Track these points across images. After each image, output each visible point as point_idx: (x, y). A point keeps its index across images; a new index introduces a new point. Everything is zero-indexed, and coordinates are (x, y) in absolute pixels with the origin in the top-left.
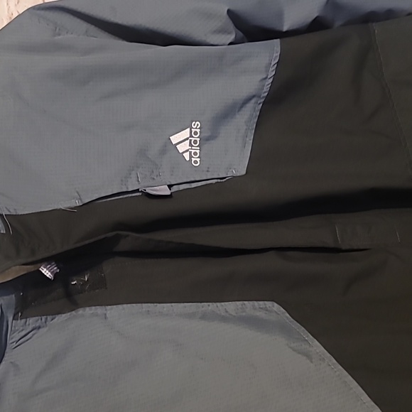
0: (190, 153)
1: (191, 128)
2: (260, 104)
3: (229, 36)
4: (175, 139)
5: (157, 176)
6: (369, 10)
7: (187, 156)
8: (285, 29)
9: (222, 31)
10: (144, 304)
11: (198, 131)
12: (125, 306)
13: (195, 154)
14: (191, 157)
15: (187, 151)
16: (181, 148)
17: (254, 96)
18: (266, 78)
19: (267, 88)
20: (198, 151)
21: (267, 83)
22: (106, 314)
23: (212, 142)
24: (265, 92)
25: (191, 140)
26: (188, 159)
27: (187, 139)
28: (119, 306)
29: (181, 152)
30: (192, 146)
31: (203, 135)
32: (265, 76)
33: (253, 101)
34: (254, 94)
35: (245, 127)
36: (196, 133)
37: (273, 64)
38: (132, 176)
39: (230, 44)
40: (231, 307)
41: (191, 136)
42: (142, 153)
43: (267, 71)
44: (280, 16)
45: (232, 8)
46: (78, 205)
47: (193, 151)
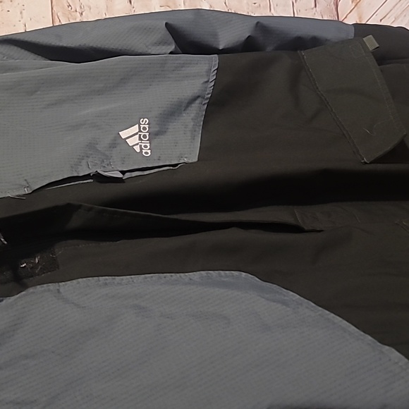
0: (141, 146)
1: (140, 124)
2: (204, 104)
3: (169, 47)
4: (124, 134)
5: (108, 165)
6: (295, 36)
7: (137, 149)
8: (221, 48)
9: (162, 42)
10: (100, 278)
11: (147, 126)
12: (80, 280)
13: (146, 147)
14: (141, 149)
15: (137, 144)
16: (131, 142)
17: (199, 97)
18: (208, 81)
19: (210, 90)
20: (148, 145)
21: (210, 86)
22: (58, 290)
23: (162, 136)
24: (208, 94)
25: (140, 135)
26: (138, 150)
27: (136, 134)
28: (74, 281)
29: (130, 145)
30: (142, 140)
31: (152, 130)
32: (206, 80)
33: (198, 101)
34: (198, 94)
35: (192, 123)
36: (144, 128)
37: (213, 70)
38: (82, 164)
39: (171, 53)
40: (195, 276)
41: (140, 131)
42: (92, 146)
43: (208, 75)
44: (215, 35)
45: (170, 22)
46: (27, 192)
47: (143, 145)
